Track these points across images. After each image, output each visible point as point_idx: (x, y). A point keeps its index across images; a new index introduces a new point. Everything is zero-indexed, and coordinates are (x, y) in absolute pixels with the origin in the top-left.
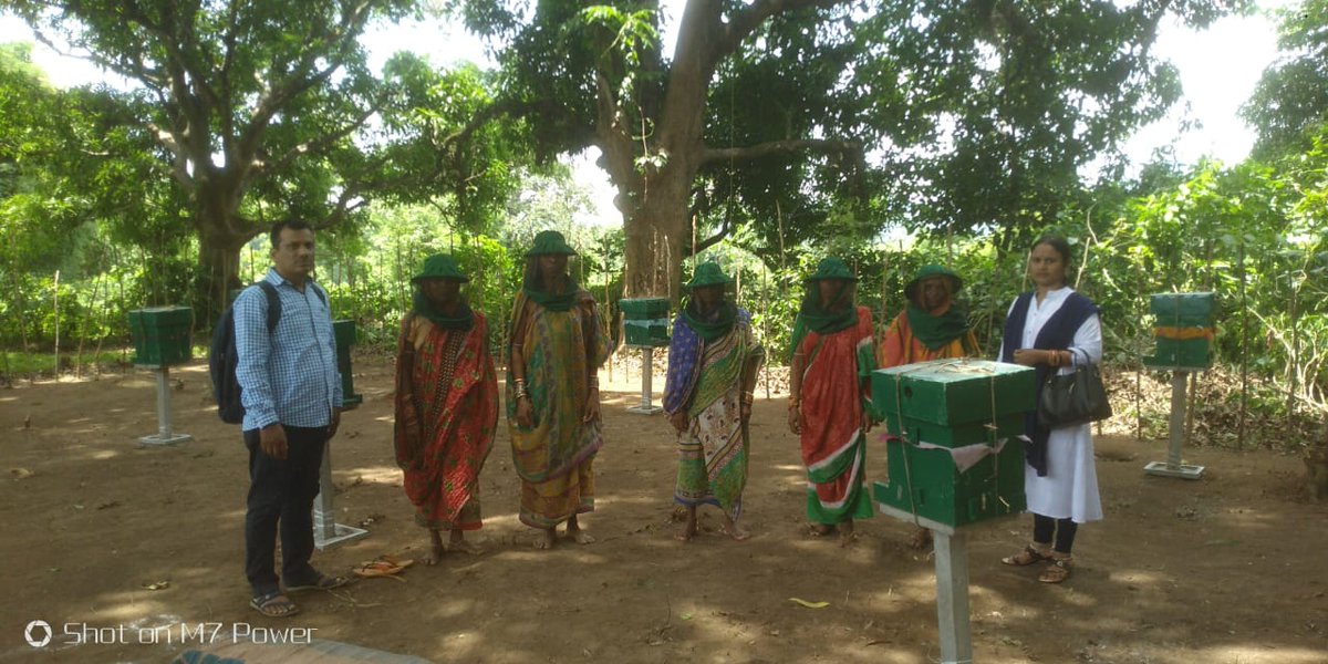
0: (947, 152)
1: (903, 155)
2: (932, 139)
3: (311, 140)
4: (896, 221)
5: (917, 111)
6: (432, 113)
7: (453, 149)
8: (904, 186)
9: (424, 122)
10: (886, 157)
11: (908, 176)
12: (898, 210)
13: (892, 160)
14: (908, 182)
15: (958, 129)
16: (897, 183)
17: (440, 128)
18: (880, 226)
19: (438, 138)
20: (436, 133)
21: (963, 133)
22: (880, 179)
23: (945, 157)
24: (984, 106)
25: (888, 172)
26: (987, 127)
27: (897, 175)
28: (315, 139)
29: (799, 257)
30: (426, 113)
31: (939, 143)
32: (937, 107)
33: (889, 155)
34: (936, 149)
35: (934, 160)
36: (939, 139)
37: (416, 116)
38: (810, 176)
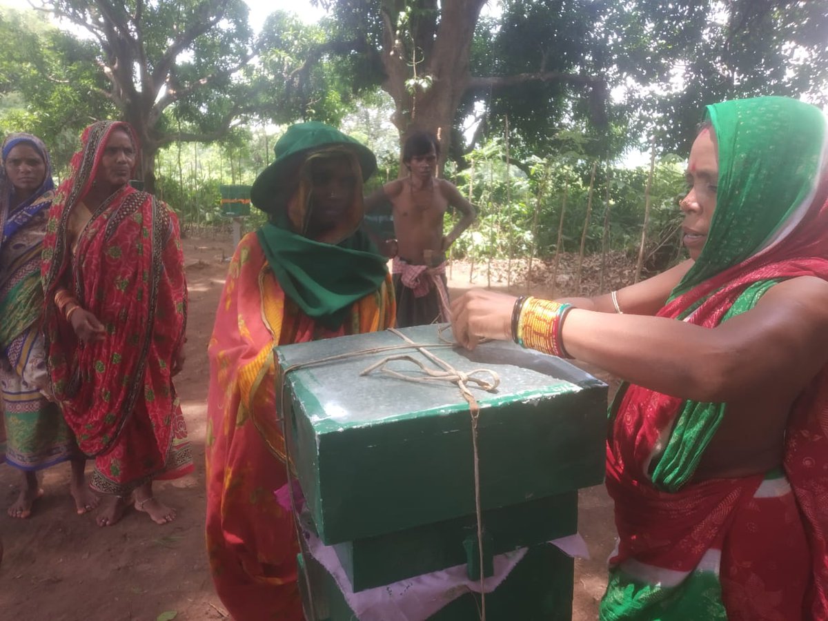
0: (678, 91)
1: (643, 92)
2: (666, 80)
3: (210, 76)
4: (632, 146)
5: (656, 57)
6: (283, 54)
7: (297, 80)
8: (641, 117)
9: (277, 60)
10: (628, 93)
11: (646, 108)
12: (635, 136)
13: (632, 96)
14: (645, 113)
15: (688, 72)
16: (637, 114)
17: (288, 64)
18: (620, 150)
19: (286, 73)
20: (285, 68)
21: (691, 76)
22: (621, 113)
23: (676, 94)
24: (710, 53)
25: (629, 105)
26: (710, 71)
27: (636, 107)
28: (213, 75)
29: (530, 167)
30: (279, 52)
31: (672, 84)
32: (673, 54)
33: (630, 92)
34: (669, 88)
35: (667, 97)
36: (672, 80)
37: (272, 55)
38: (569, 109)
